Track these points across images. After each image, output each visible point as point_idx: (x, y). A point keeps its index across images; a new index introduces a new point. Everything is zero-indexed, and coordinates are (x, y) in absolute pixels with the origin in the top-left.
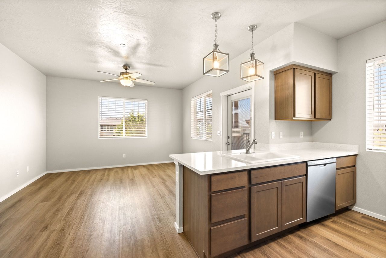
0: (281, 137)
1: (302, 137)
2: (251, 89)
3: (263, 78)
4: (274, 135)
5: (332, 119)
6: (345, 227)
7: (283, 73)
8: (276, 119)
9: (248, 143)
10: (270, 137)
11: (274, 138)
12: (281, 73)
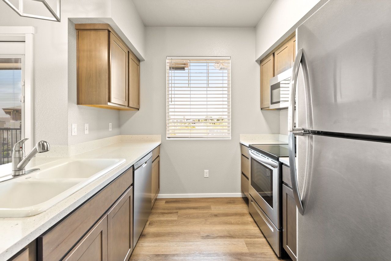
0: (87, 132)
1: (111, 130)
2: (25, 42)
3: (58, 20)
4: (76, 130)
5: (139, 109)
6: (161, 223)
7: (92, 32)
8: (78, 103)
9: (19, 151)
10: (69, 134)
11: (76, 134)
12: (89, 32)
